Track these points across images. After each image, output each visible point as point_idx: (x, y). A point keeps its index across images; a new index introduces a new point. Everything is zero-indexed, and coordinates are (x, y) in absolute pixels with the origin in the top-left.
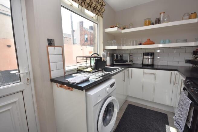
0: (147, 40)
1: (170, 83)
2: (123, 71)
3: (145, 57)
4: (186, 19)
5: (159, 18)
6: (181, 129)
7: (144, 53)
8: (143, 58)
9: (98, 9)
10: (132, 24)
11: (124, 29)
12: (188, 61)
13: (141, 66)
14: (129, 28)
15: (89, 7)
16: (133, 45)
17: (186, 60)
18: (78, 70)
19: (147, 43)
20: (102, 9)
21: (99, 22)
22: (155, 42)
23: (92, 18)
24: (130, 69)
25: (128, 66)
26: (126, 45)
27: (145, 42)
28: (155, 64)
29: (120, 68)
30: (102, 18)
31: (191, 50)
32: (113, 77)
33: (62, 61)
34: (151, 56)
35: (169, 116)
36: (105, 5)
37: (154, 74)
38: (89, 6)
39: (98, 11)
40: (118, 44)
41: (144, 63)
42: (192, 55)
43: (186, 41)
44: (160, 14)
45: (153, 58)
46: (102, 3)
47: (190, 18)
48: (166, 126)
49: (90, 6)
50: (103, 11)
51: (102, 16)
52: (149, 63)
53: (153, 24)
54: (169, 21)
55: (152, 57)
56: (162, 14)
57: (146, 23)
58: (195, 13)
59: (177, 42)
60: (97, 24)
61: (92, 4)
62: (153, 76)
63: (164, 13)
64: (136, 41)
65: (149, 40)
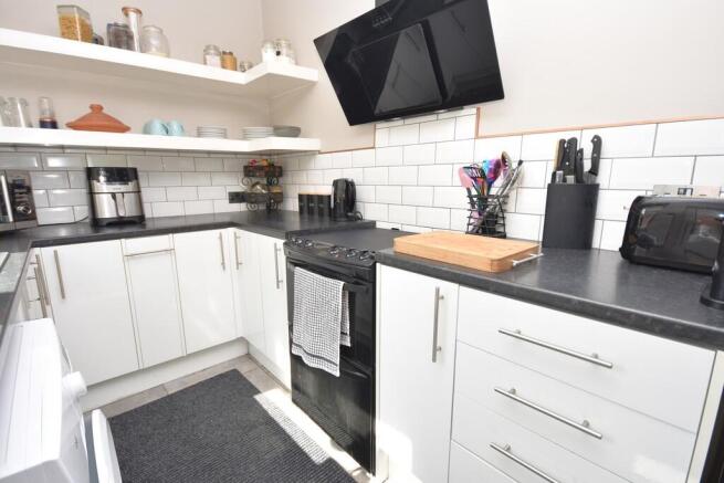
1: (224, 268)
4: (214, 65)
5: (123, 27)
6: (331, 362)
7: (88, 170)
8: (92, 193)
12: (235, 197)
17: (230, 194)
19: (89, 123)
22: (126, 123)
28: (148, 215)
34: (124, 181)
35: (244, 369)
37: (168, 250)
41: (101, 216)
42: (242, 176)
43: (223, 135)
45: (137, 192)
48: (257, 397)
53: (98, 41)
54: (167, 51)
55: (128, 188)
56: (133, 16)
57: (68, 28)
58: (231, 54)
59: (200, 134)
62: (166, 259)
63: (139, 12)
64: (25, 104)
65: (97, 109)
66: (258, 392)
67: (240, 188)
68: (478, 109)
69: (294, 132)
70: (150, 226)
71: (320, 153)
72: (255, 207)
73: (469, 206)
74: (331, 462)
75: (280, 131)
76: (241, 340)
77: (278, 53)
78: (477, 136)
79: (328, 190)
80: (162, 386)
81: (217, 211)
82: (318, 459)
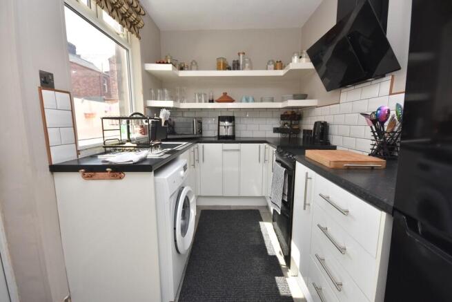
0: (222, 95)
1: (259, 161)
2: (192, 149)
3: (221, 123)
4: (270, 69)
5: (238, 61)
6: (278, 207)
7: (219, 117)
8: (219, 126)
9: (132, 19)
10: (196, 63)
11: (182, 69)
12: (276, 130)
13: (216, 139)
14: (191, 69)
15: (114, 13)
16: (200, 101)
17: (274, 128)
18: (105, 147)
19: (222, 100)
20: (139, 22)
21: (131, 46)
22: (234, 99)
23: (118, 34)
24: (200, 145)
25: (196, 141)
26: (188, 102)
27: (220, 98)
28: (236, 135)
29: (185, 143)
30: (137, 39)
31: (278, 114)
32: (181, 156)
33: (72, 125)
34: (230, 121)
35: (262, 211)
36: (144, 14)
37: (238, 150)
38: (114, 10)
39: (131, 23)
40: (172, 98)
41: (221, 134)
42: (280, 120)
43: (272, 100)
44: (239, 54)
45: (234, 126)
46: (138, 9)
47: (275, 69)
48: (260, 223)
49: (117, 9)
50: (140, 25)
51: (138, 36)
52: (229, 134)
53: (229, 69)
54: (251, 68)
55: (231, 124)
56: (241, 55)
57: (220, 65)
58: (280, 62)
59: (262, 101)
60: (127, 50)
61: (120, 7)
62: (237, 153)
63: (244, 53)
64: (205, 94)
65: (225, 94)
66: (262, 220)
67: (278, 126)
68: (393, 76)
69: (304, 97)
70: (237, 139)
71: (317, 107)
72: (284, 136)
73: (373, 138)
74: (275, 257)
75: (296, 97)
76: (263, 197)
77: (301, 57)
78: (391, 94)
79: (311, 127)
80: (230, 206)
81: (267, 136)
82: (270, 253)
